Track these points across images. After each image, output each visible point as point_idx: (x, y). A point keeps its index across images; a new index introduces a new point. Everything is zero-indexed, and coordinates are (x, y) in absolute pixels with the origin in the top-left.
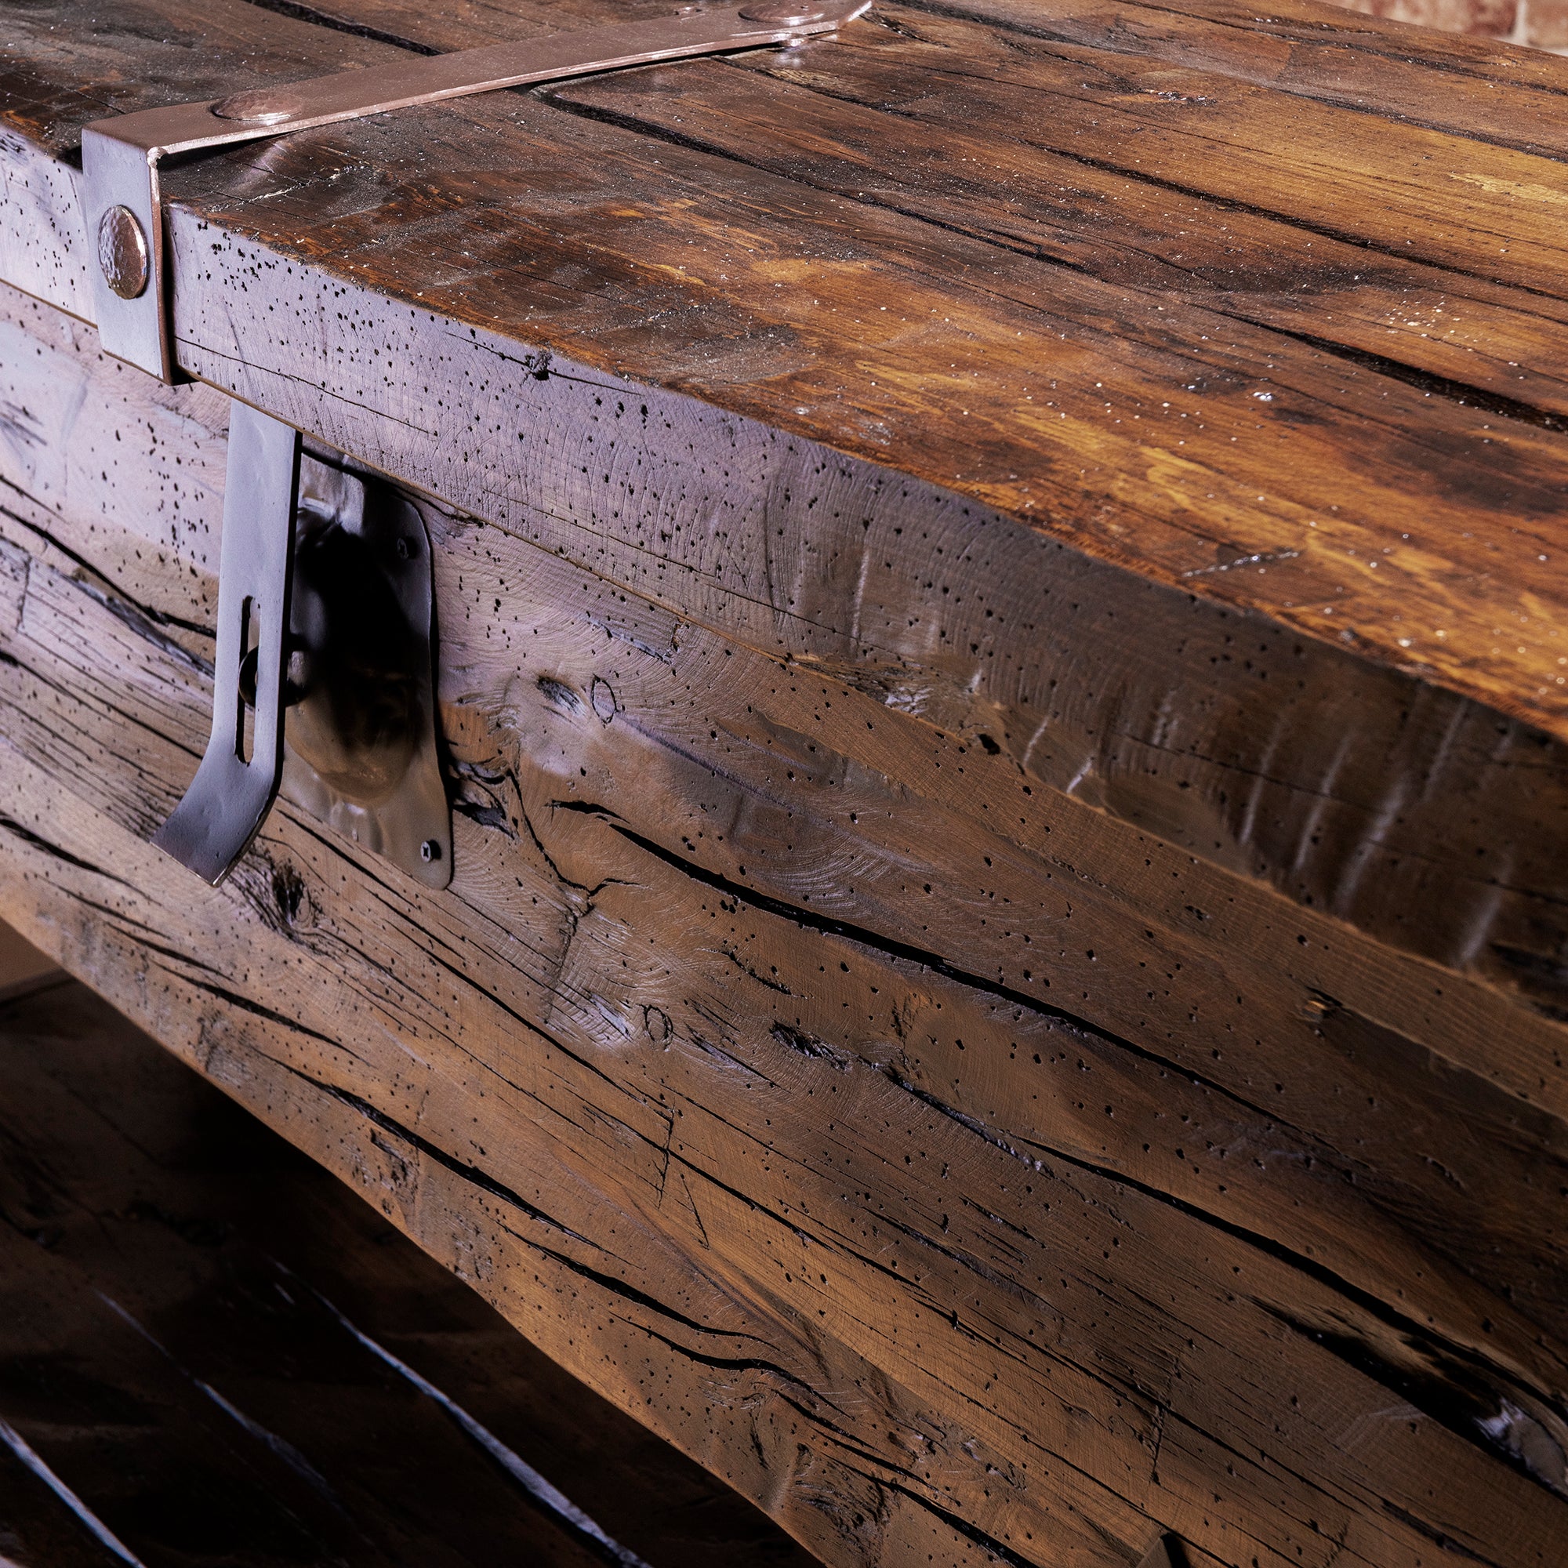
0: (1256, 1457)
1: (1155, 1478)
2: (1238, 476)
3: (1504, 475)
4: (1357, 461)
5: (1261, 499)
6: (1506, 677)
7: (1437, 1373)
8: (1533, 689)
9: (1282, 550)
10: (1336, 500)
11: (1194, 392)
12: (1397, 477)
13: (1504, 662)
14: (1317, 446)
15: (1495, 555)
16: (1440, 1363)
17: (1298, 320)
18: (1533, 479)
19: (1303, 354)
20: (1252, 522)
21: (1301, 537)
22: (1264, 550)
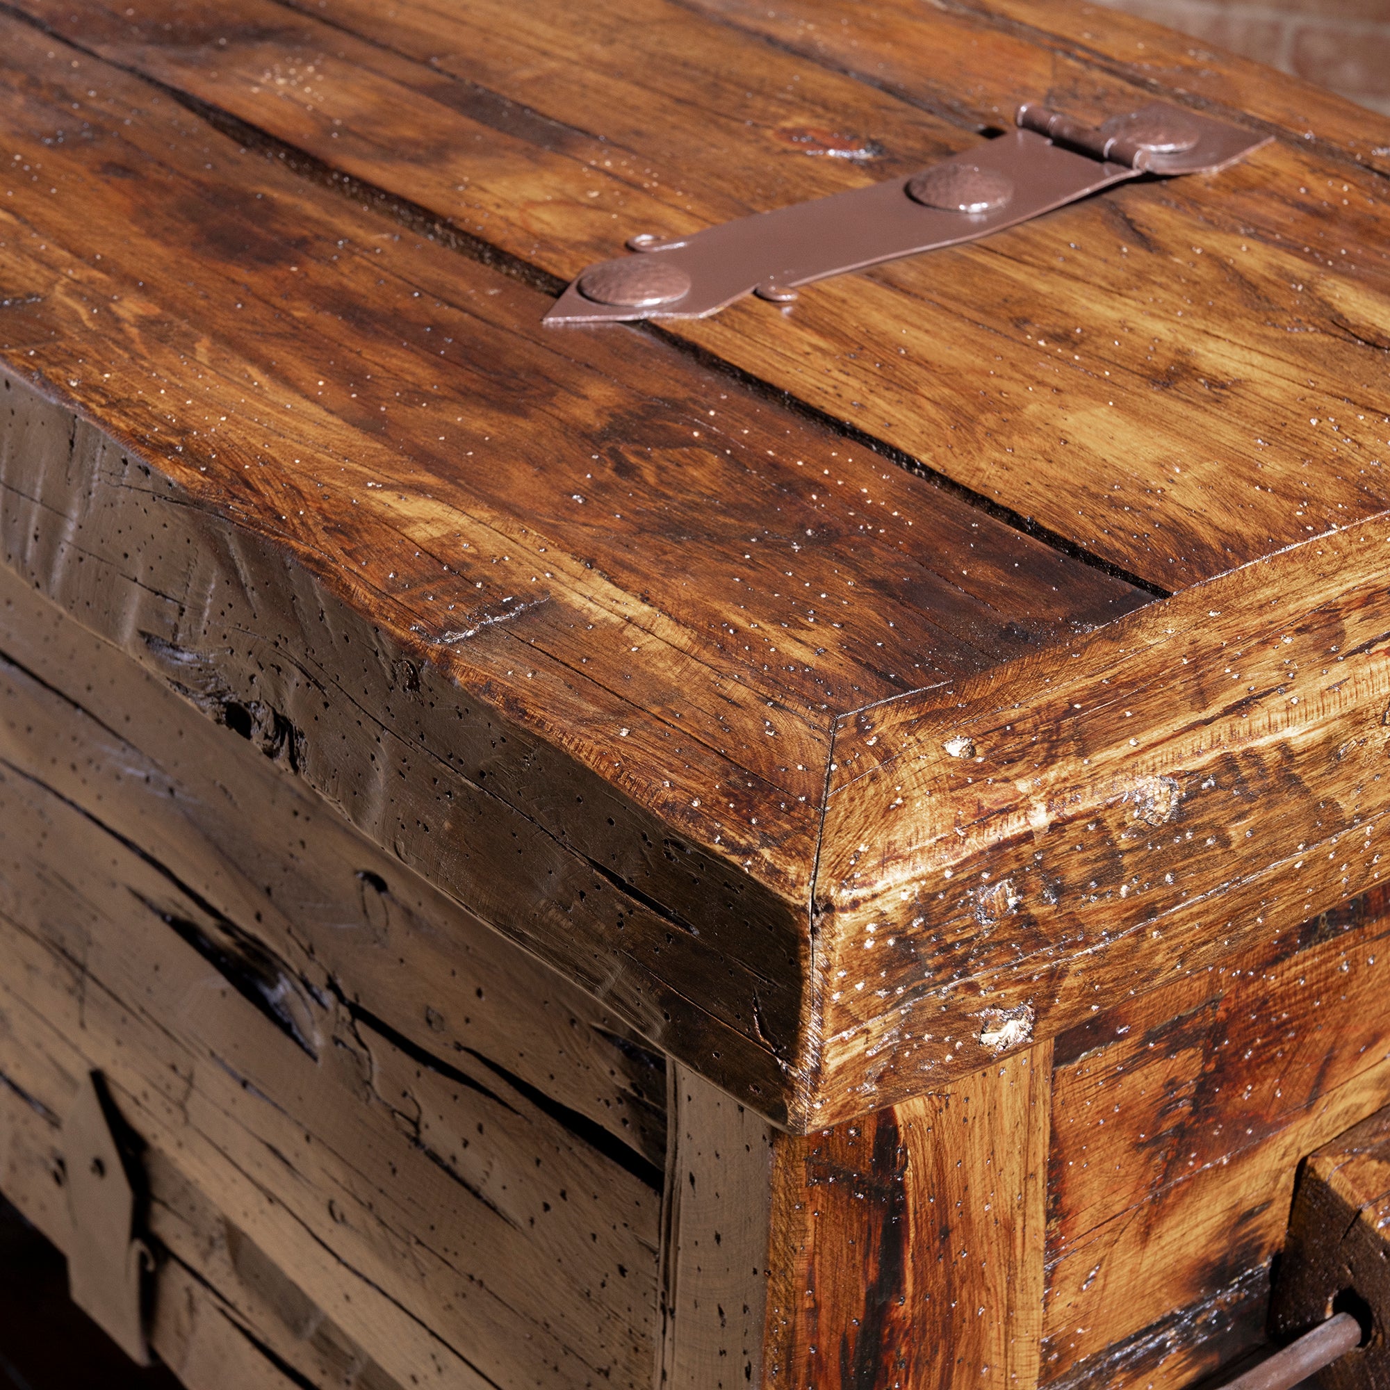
0: (137, 1011)
1: (82, 1025)
2: (38, 225)
3: (256, 229)
4: (142, 214)
5: (43, 247)
6: (135, 417)
7: (240, 952)
8: (149, 427)
9: (30, 296)
10: (102, 250)
11: (50, 146)
12: (166, 229)
13: (143, 403)
14: (116, 198)
15: (202, 303)
16: (242, 945)
17: (185, 78)
18: (276, 232)
19: (166, 110)
20: (20, 269)
21: (51, 285)
22: (17, 295)
